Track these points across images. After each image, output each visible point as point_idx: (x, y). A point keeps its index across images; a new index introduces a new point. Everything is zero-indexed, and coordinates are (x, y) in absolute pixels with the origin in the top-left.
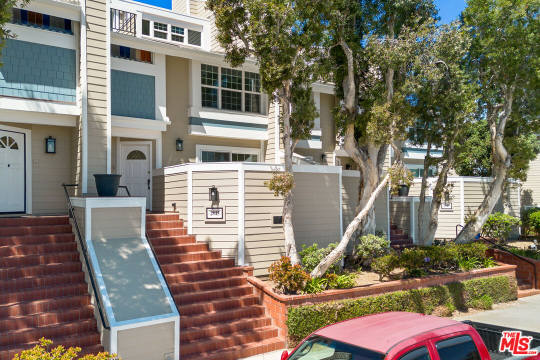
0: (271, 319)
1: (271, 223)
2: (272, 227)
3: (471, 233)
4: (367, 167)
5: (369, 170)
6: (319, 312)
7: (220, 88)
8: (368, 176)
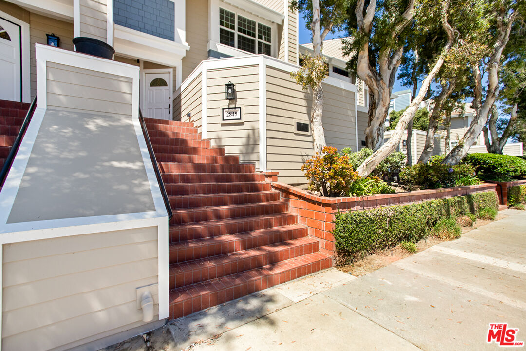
0: (307, 229)
1: (294, 129)
2: (296, 134)
3: (458, 157)
4: (380, 88)
5: (382, 91)
6: (371, 220)
7: (236, 33)
8: (381, 97)
